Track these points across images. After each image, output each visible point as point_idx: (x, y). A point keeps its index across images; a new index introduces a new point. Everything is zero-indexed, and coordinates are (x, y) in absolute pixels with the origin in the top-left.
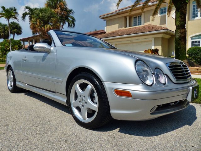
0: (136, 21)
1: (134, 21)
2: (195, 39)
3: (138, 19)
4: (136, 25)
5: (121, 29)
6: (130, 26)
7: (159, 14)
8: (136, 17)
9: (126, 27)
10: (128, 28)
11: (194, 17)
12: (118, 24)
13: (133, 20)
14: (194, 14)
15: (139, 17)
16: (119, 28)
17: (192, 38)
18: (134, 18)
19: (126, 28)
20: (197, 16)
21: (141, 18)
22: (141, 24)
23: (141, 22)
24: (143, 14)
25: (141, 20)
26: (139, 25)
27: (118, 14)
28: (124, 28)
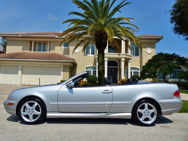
0: (41, 47)
1: (39, 47)
2: (88, 69)
3: (43, 46)
4: (40, 51)
5: (26, 51)
6: (34, 50)
7: (63, 46)
8: (41, 44)
9: (31, 50)
10: (32, 52)
11: (87, 54)
12: (22, 47)
13: (37, 45)
14: (87, 52)
15: (43, 44)
16: (22, 50)
17: (86, 68)
18: (39, 44)
19: (30, 52)
20: (89, 54)
21: (45, 46)
22: (45, 51)
23: (45, 49)
24: (49, 43)
25: (45, 47)
26: (43, 51)
27: (23, 37)
28: (28, 51)
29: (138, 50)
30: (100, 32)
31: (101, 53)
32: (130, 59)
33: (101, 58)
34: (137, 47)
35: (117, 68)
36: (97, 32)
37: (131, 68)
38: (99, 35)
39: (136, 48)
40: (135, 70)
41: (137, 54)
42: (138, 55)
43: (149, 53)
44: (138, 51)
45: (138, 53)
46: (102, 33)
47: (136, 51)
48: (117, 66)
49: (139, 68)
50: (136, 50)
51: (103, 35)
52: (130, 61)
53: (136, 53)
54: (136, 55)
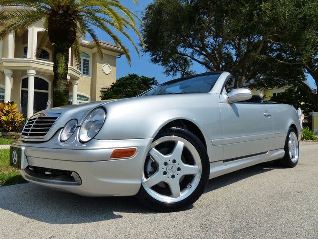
29: (88, 64)
30: (65, 9)
31: (63, 54)
32: (77, 78)
33: (63, 65)
34: (86, 58)
35: (47, 93)
36: (59, 7)
37: (78, 95)
38: (62, 13)
39: (85, 60)
40: (82, 100)
41: (86, 72)
42: (88, 74)
43: (107, 73)
44: (88, 67)
45: (88, 70)
46: (69, 12)
47: (84, 67)
48: (48, 90)
49: (89, 97)
50: (84, 63)
51: (70, 15)
52: (77, 82)
53: (84, 70)
54: (84, 73)
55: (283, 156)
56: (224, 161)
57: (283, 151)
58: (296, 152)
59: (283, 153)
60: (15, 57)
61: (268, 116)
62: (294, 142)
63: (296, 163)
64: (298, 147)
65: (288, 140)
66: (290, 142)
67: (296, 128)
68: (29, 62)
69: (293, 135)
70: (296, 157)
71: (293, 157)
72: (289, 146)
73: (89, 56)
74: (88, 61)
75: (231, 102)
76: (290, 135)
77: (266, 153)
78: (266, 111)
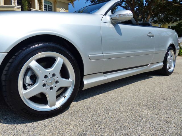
29: (51, 9)
50: (49, 8)
55: (162, 67)
56: (104, 73)
57: (162, 64)
58: (172, 64)
59: (161, 65)
60: (5, 5)
61: (150, 37)
62: (172, 57)
63: (172, 72)
64: (175, 61)
65: (167, 55)
66: (169, 57)
67: (174, 47)
68: (13, 7)
69: (171, 52)
70: (172, 68)
71: (170, 68)
72: (168, 60)
73: (51, 4)
74: (51, 7)
75: (115, 23)
76: (169, 52)
77: (147, 65)
78: (150, 33)
